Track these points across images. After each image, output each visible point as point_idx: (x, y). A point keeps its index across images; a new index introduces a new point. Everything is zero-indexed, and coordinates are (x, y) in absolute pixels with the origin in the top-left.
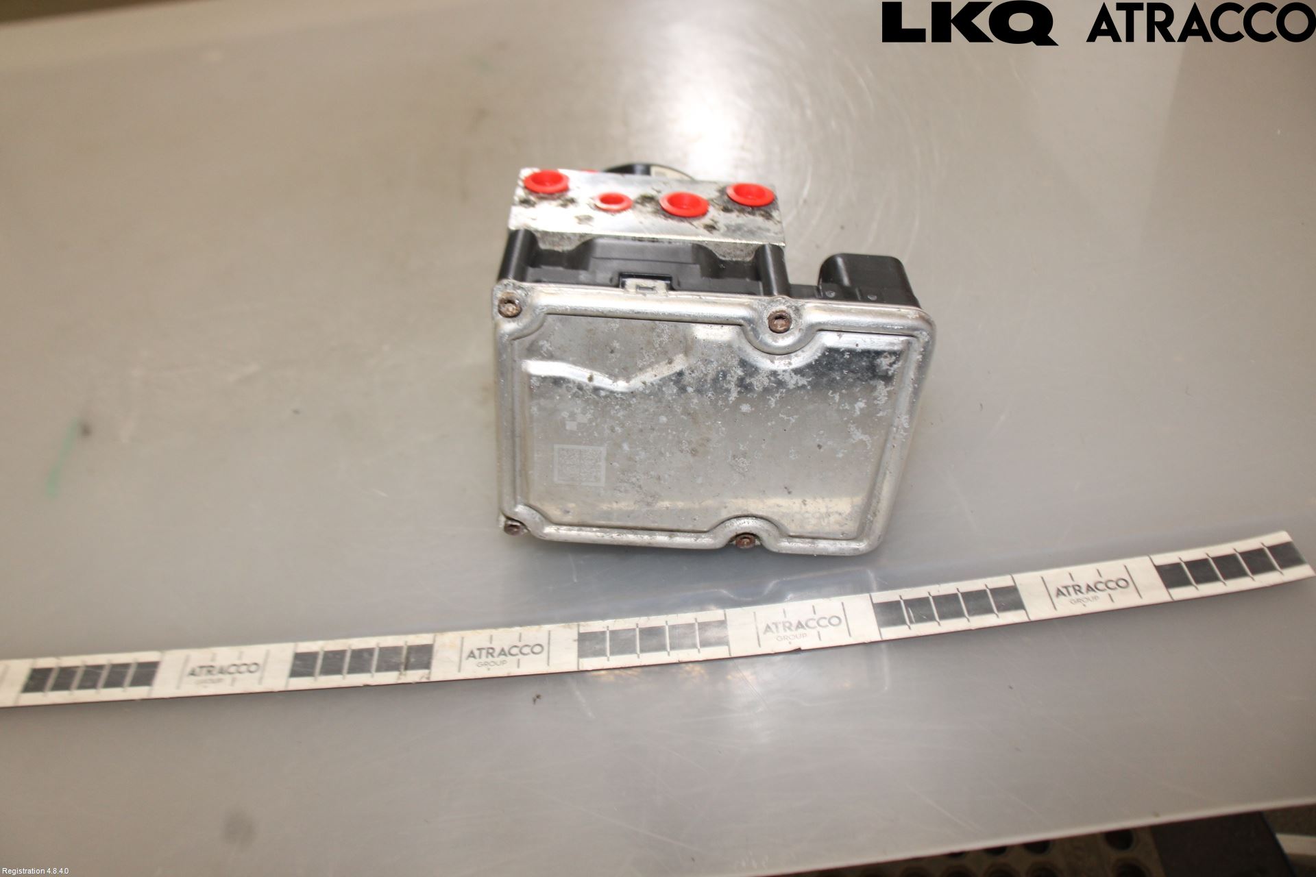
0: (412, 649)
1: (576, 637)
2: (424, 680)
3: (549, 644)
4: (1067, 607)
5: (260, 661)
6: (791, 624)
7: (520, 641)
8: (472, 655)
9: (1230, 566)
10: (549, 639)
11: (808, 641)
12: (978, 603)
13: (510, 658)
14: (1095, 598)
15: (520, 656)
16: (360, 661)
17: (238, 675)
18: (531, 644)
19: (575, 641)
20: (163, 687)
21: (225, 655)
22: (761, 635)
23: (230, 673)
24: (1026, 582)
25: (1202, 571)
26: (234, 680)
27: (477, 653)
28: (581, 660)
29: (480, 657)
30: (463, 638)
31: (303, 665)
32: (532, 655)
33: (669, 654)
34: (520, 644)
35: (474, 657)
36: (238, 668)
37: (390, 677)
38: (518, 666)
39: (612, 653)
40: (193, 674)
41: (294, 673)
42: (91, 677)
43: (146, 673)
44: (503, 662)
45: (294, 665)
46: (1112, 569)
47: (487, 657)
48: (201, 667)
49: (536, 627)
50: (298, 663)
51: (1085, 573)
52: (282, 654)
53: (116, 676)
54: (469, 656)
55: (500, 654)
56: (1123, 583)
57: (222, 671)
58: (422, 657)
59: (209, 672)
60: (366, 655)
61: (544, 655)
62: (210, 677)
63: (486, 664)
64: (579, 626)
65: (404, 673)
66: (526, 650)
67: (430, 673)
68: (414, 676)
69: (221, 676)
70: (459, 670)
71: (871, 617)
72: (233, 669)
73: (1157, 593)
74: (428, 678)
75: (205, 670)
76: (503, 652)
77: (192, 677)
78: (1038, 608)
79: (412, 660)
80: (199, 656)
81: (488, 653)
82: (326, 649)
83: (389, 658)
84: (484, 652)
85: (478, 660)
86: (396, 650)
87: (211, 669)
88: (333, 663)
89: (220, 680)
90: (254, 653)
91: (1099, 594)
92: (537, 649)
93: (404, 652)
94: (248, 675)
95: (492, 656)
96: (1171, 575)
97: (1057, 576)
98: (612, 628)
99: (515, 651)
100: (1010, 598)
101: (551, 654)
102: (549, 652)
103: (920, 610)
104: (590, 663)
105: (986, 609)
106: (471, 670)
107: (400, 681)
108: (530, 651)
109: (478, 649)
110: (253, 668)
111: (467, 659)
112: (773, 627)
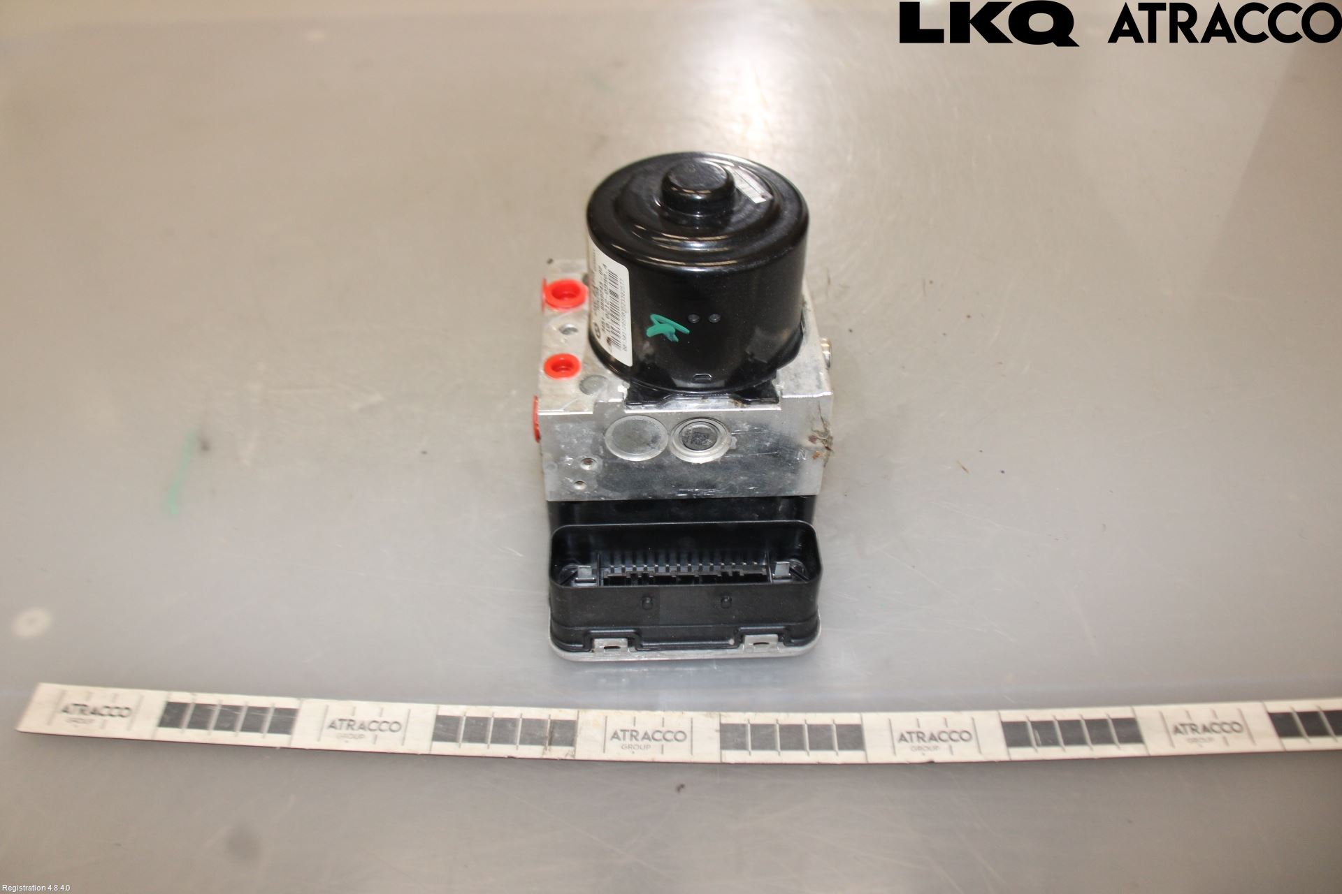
0: (555, 724)
1: (718, 728)
2: (568, 758)
3: (692, 731)
4: (1184, 746)
5: (402, 720)
6: (925, 736)
7: (663, 726)
8: (615, 736)
10: (692, 727)
11: (942, 754)
12: (1100, 732)
13: (653, 742)
14: (1211, 739)
15: (664, 742)
16: (503, 731)
17: (378, 733)
18: (674, 729)
19: (717, 731)
20: (305, 735)
21: (365, 710)
22: (896, 744)
23: (371, 730)
24: (1145, 714)
25: (1313, 724)
26: (376, 737)
27: (621, 734)
28: (724, 752)
29: (624, 739)
30: (606, 717)
31: (445, 729)
32: (675, 742)
33: (808, 755)
34: (664, 729)
35: (618, 738)
36: (379, 726)
37: (534, 751)
38: (662, 752)
39: (754, 748)
40: (332, 726)
41: (437, 737)
42: (228, 718)
43: (284, 721)
44: (647, 747)
45: (436, 728)
46: (1227, 711)
47: (631, 740)
48: (341, 720)
49: (678, 714)
50: (440, 726)
51: (1201, 712)
52: (423, 714)
53: (254, 720)
54: (613, 737)
55: (644, 738)
56: (1236, 727)
57: (362, 727)
58: (566, 733)
59: (350, 726)
60: (509, 726)
61: (687, 743)
62: (350, 731)
63: (630, 747)
64: (720, 716)
65: (548, 747)
66: (669, 736)
67: (575, 751)
68: (558, 752)
69: (361, 732)
70: (604, 751)
71: (999, 734)
72: (374, 726)
73: (1270, 741)
74: (573, 756)
75: (345, 723)
76: (646, 736)
77: (332, 730)
78: (1156, 744)
79: (556, 735)
80: (340, 709)
81: (632, 736)
82: (468, 715)
83: (533, 732)
84: (628, 734)
85: (622, 742)
86: (540, 723)
87: (352, 723)
88: (476, 730)
89: (361, 736)
90: (395, 710)
91: (1214, 735)
92: (680, 736)
93: (549, 726)
94: (389, 733)
95: (637, 740)
96: (1284, 725)
97: (1175, 712)
98: (753, 722)
99: (658, 736)
100: (1129, 731)
101: (694, 743)
102: (692, 740)
103: (1046, 732)
104: (733, 756)
105: (1106, 740)
106: (616, 752)
107: (545, 757)
108: (673, 737)
109: (621, 730)
110: (395, 726)
111: (611, 739)
112: (907, 736)
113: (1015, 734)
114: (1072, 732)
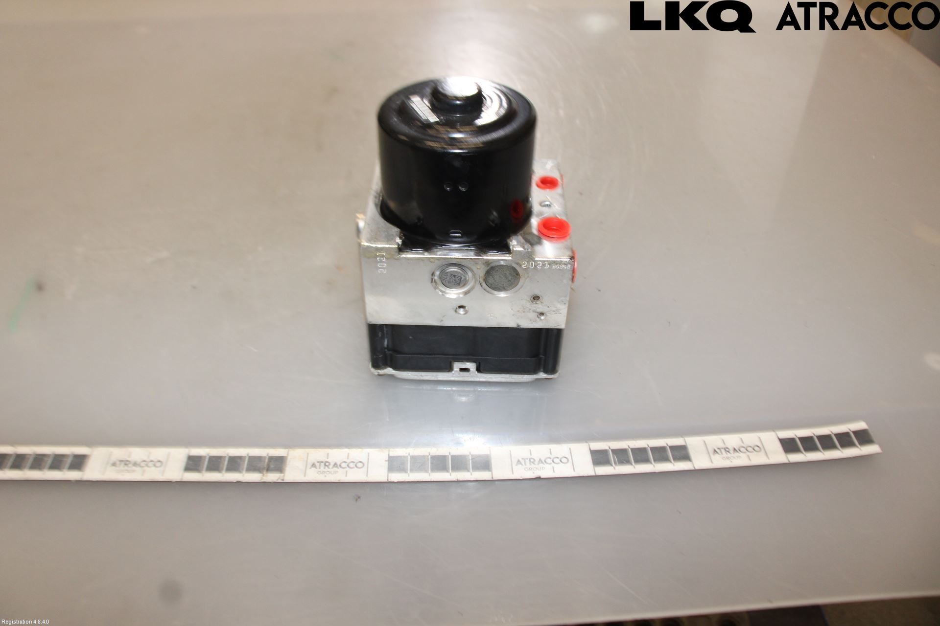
0: (272, 459)
1: (387, 459)
2: (279, 481)
3: (368, 461)
4: (719, 462)
5: (163, 459)
6: (534, 460)
7: (348, 459)
8: (313, 465)
9: (827, 442)
10: (368, 459)
11: (546, 472)
12: (660, 454)
13: (340, 469)
14: (739, 457)
15: (348, 469)
16: (234, 464)
17: (146, 468)
18: (356, 461)
19: (386, 461)
20: (92, 472)
21: (137, 453)
22: (514, 465)
23: (141, 466)
24: (693, 443)
25: (808, 444)
26: (144, 471)
27: (317, 465)
28: (390, 474)
29: (320, 468)
30: (308, 454)
31: (193, 463)
32: (356, 468)
33: (450, 475)
34: (348, 461)
35: (315, 467)
36: (146, 463)
37: (254, 477)
38: (346, 476)
39: (412, 470)
40: (114, 464)
41: (188, 469)
42: (39, 462)
43: (79, 462)
44: (336, 472)
45: (187, 464)
46: (750, 438)
47: (324, 468)
48: (121, 461)
49: (360, 450)
50: (191, 462)
51: (732, 440)
52: (180, 455)
53: (57, 462)
54: (312, 467)
55: (334, 467)
56: (757, 448)
57: (135, 464)
58: (278, 464)
59: (126, 464)
60: (239, 461)
61: (364, 469)
62: (126, 468)
63: (323, 472)
64: (389, 451)
65: (265, 475)
66: (352, 465)
67: (284, 476)
68: (272, 477)
69: (134, 468)
70: (305, 476)
71: (589, 458)
72: (143, 464)
73: (779, 456)
74: (283, 480)
75: (123, 464)
76: (335, 465)
77: (114, 467)
78: (700, 461)
79: (272, 466)
80: (118, 453)
81: (325, 465)
82: (211, 455)
83: (255, 464)
84: (322, 464)
85: (318, 470)
86: (259, 458)
87: (127, 463)
88: (215, 464)
89: (134, 471)
90: (158, 453)
91: (741, 454)
92: (360, 465)
93: (267, 460)
94: (154, 468)
95: (329, 468)
96: (789, 445)
97: (714, 440)
98: (412, 454)
99: (344, 465)
100: (681, 453)
101: (369, 469)
102: (368, 467)
103: (622, 456)
104: (396, 477)
105: (665, 459)
106: (313, 476)
107: (262, 481)
108: (354, 466)
109: (318, 462)
110: (158, 463)
111: (310, 468)
112: (522, 461)
113: (599, 457)
114: (640, 455)
